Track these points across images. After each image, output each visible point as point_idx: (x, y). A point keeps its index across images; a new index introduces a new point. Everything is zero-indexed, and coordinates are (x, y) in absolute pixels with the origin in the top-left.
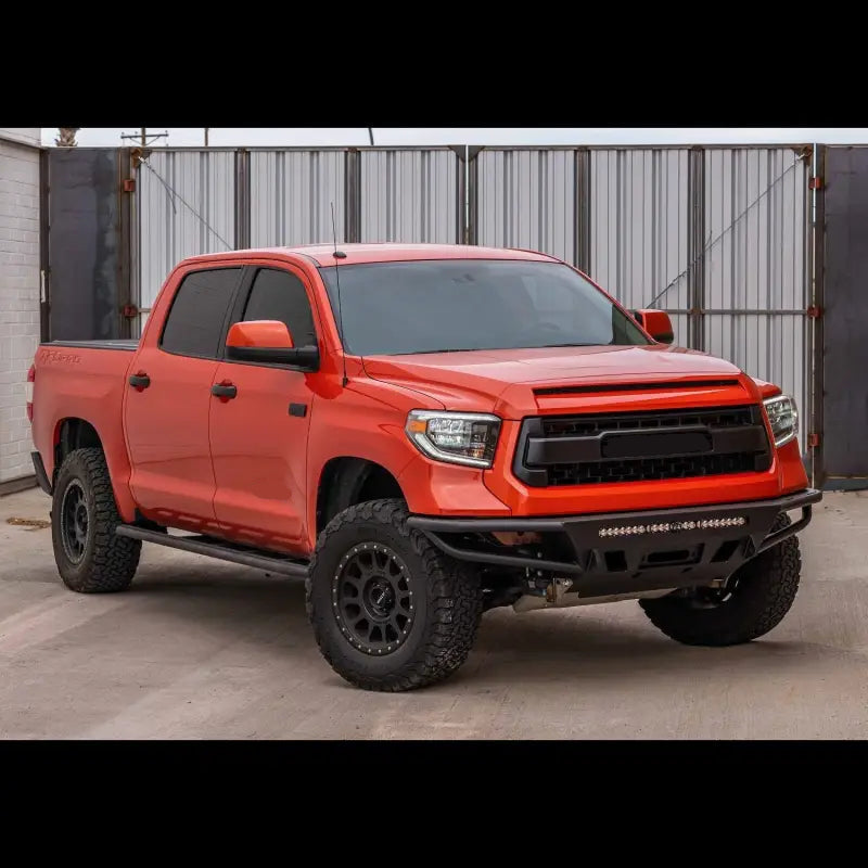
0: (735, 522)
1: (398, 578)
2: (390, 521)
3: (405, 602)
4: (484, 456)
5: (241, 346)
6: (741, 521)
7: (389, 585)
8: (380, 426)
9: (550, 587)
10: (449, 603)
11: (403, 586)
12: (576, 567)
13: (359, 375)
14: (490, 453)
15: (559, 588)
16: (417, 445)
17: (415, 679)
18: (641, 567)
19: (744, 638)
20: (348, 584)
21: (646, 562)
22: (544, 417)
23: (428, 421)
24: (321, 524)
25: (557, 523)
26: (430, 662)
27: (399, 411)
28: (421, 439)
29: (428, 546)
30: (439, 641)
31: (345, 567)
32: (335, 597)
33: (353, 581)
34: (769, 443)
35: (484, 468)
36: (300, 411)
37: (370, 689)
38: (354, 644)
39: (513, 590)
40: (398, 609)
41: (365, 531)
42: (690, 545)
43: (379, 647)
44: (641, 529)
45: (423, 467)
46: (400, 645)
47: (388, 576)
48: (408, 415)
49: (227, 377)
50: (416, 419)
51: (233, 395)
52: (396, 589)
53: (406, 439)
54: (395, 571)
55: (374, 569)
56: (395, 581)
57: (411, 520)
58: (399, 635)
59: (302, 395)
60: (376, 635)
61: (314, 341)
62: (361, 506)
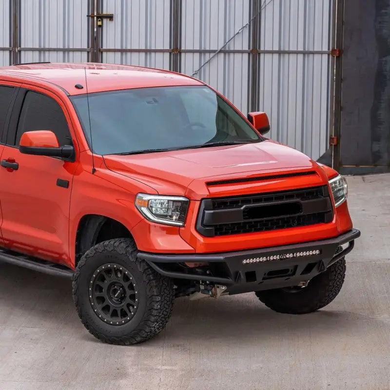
0: (314, 252)
1: (128, 283)
2: (124, 253)
3: (133, 297)
4: (179, 220)
5: (27, 145)
6: (317, 252)
7: (122, 287)
8: (118, 200)
9: (213, 289)
10: (159, 298)
11: (131, 287)
12: (230, 280)
13: (100, 167)
14: (183, 218)
15: (218, 290)
16: (142, 213)
17: (139, 339)
18: (264, 279)
19: (313, 310)
20: (97, 285)
21: (266, 276)
22: (212, 199)
23: (149, 200)
24: (79, 250)
25: (221, 257)
26: (148, 330)
27: (132, 193)
28: (145, 210)
29: (146, 267)
30: (153, 319)
31: (96, 277)
32: (90, 293)
33: (101, 284)
34: (332, 206)
35: (180, 226)
36: (64, 184)
37: (112, 344)
38: (102, 319)
39: (192, 289)
40: (128, 300)
41: (111, 257)
42: (290, 266)
43: (117, 320)
44: (265, 259)
45: (145, 225)
46: (129, 320)
47: (122, 282)
48: (136, 195)
49: (12, 157)
50: (141, 199)
51: (16, 168)
52: (127, 290)
53: (136, 210)
54: (126, 278)
55: (112, 278)
56: (126, 285)
57: (139, 254)
58: (129, 314)
59: (65, 175)
60: (114, 314)
61: (71, 144)
62: (107, 243)
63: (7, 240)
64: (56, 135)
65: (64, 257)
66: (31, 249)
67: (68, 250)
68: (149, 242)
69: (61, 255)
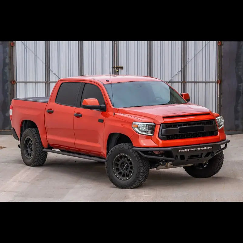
2: (127, 148)
3: (131, 168)
4: (151, 133)
5: (86, 105)
6: (211, 148)
7: (127, 164)
9: (166, 164)
10: (143, 168)
11: (131, 163)
12: (173, 159)
13: (117, 113)
14: (153, 132)
15: (169, 164)
17: (134, 186)
19: (209, 176)
20: (116, 163)
21: (189, 158)
22: (165, 124)
23: (138, 125)
24: (108, 149)
25: (170, 149)
26: (138, 181)
27: (131, 122)
28: (136, 129)
29: (137, 154)
30: (140, 177)
31: (116, 159)
32: (113, 167)
33: (118, 163)
34: (217, 128)
35: (151, 136)
36: (101, 121)
37: (123, 188)
38: (118, 178)
40: (129, 169)
41: (122, 151)
42: (199, 153)
43: (125, 178)
44: (188, 150)
45: (136, 135)
46: (130, 178)
47: (127, 161)
48: (133, 123)
49: (79, 112)
50: (135, 124)
51: (81, 116)
52: (129, 164)
53: (132, 129)
54: (129, 160)
55: (123, 160)
56: (128, 163)
57: (134, 148)
58: (130, 175)
59: (102, 117)
60: (124, 176)
61: (104, 104)
62: (120, 145)
63: (78, 148)
64: (98, 100)
65: (102, 153)
66: (88, 151)
67: (104, 151)
68: (139, 143)
69: (100, 153)
